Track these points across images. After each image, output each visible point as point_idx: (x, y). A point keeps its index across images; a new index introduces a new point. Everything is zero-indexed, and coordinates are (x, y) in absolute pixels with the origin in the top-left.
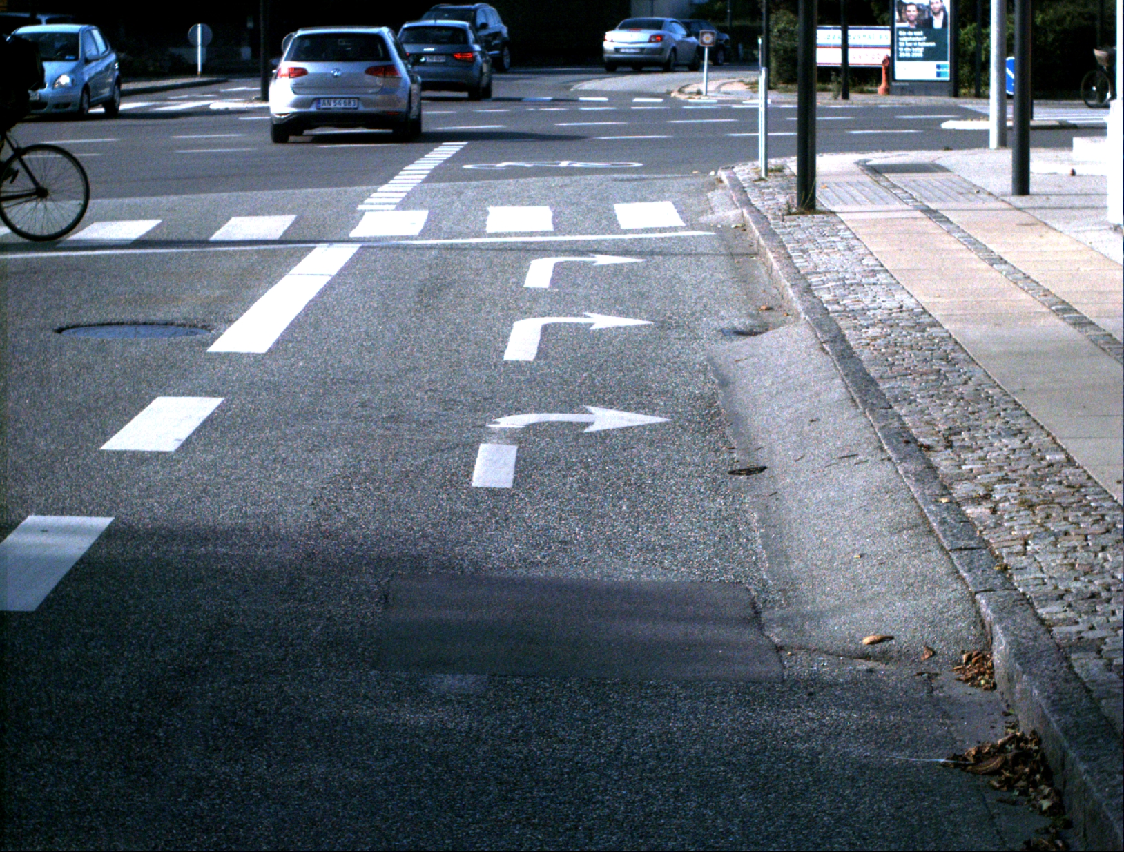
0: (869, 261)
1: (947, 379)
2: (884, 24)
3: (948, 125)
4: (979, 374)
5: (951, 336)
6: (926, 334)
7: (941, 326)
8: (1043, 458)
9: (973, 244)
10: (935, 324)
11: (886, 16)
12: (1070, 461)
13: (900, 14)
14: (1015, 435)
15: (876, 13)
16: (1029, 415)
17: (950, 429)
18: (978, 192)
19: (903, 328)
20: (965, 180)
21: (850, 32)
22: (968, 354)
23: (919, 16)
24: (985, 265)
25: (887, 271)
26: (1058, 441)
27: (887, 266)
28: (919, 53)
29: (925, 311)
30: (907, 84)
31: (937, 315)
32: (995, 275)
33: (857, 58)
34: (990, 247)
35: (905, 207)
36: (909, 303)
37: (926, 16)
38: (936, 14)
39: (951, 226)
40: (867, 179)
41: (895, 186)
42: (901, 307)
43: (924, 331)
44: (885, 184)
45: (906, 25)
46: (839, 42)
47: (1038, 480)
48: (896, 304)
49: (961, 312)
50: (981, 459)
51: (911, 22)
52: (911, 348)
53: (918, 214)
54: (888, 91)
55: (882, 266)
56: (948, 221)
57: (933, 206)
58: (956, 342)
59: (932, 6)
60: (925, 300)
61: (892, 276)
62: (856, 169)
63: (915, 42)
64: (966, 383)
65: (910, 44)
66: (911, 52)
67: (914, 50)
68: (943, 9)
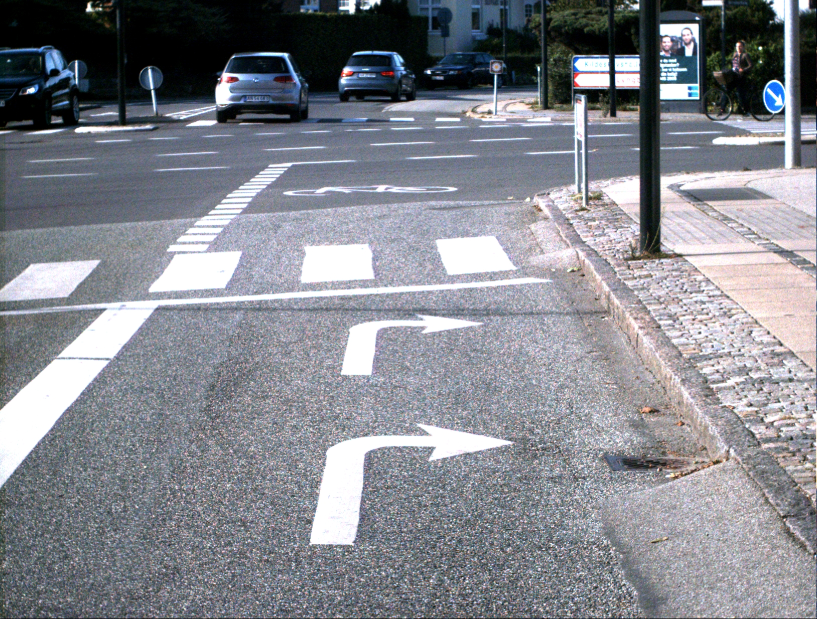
3: (718, 141)
21: (617, 60)
23: (673, 46)
30: (664, 103)
33: (622, 82)
37: (679, 46)
38: (688, 44)
46: (607, 69)
51: (666, 51)
59: (684, 38)
63: (671, 68)
65: (666, 70)
66: (667, 76)
67: (669, 74)
68: (693, 40)
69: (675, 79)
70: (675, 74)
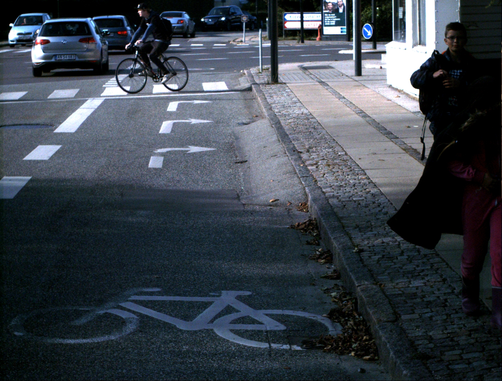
0: (295, 99)
1: (313, 134)
2: (319, 11)
3: (341, 52)
4: (324, 132)
5: (318, 121)
6: (309, 121)
7: (315, 118)
8: (338, 154)
9: (335, 93)
10: (314, 118)
11: (320, 8)
12: (346, 154)
13: (325, 7)
14: (331, 148)
15: (315, 7)
16: (337, 143)
17: (310, 147)
18: (342, 75)
19: (301, 119)
20: (339, 71)
21: (304, 15)
22: (322, 127)
23: (333, 7)
24: (337, 99)
25: (300, 102)
26: (344, 149)
27: (300, 100)
28: (333, 23)
29: (311, 114)
30: (328, 36)
31: (315, 115)
32: (339, 103)
33: (307, 26)
34: (341, 93)
35: (313, 81)
36: (305, 111)
37: (336, 8)
38: (340, 6)
39: (328, 87)
40: (301, 72)
41: (311, 74)
42: (303, 113)
43: (309, 120)
44: (308, 73)
45: (327, 11)
46: (300, 19)
47: (334, 159)
48: (301, 112)
49: (324, 114)
50: (317, 155)
51: (330, 10)
52: (303, 125)
53: (318, 83)
54: (321, 39)
55: (299, 100)
56: (328, 85)
57: (323, 80)
58: (319, 123)
59: (339, 3)
60: (311, 111)
61: (302, 104)
62: (297, 68)
63: (332, 18)
64: (319, 134)
65: (330, 19)
66: (330, 23)
67: (331, 22)
68: (343, 4)
69: (334, 24)
70: (334, 22)
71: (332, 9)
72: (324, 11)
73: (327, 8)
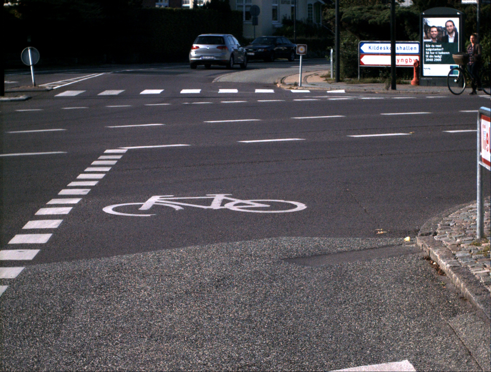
11: (418, 34)
13: (426, 33)
23: (439, 34)
28: (439, 58)
30: (432, 78)
37: (444, 35)
38: (451, 33)
45: (430, 40)
46: (390, 51)
51: (434, 38)
54: (417, 83)
59: (448, 28)
63: (436, 51)
65: (433, 53)
66: (434, 58)
67: (436, 56)
68: (455, 30)
71: (438, 36)
72: (424, 40)
73: (428, 35)
